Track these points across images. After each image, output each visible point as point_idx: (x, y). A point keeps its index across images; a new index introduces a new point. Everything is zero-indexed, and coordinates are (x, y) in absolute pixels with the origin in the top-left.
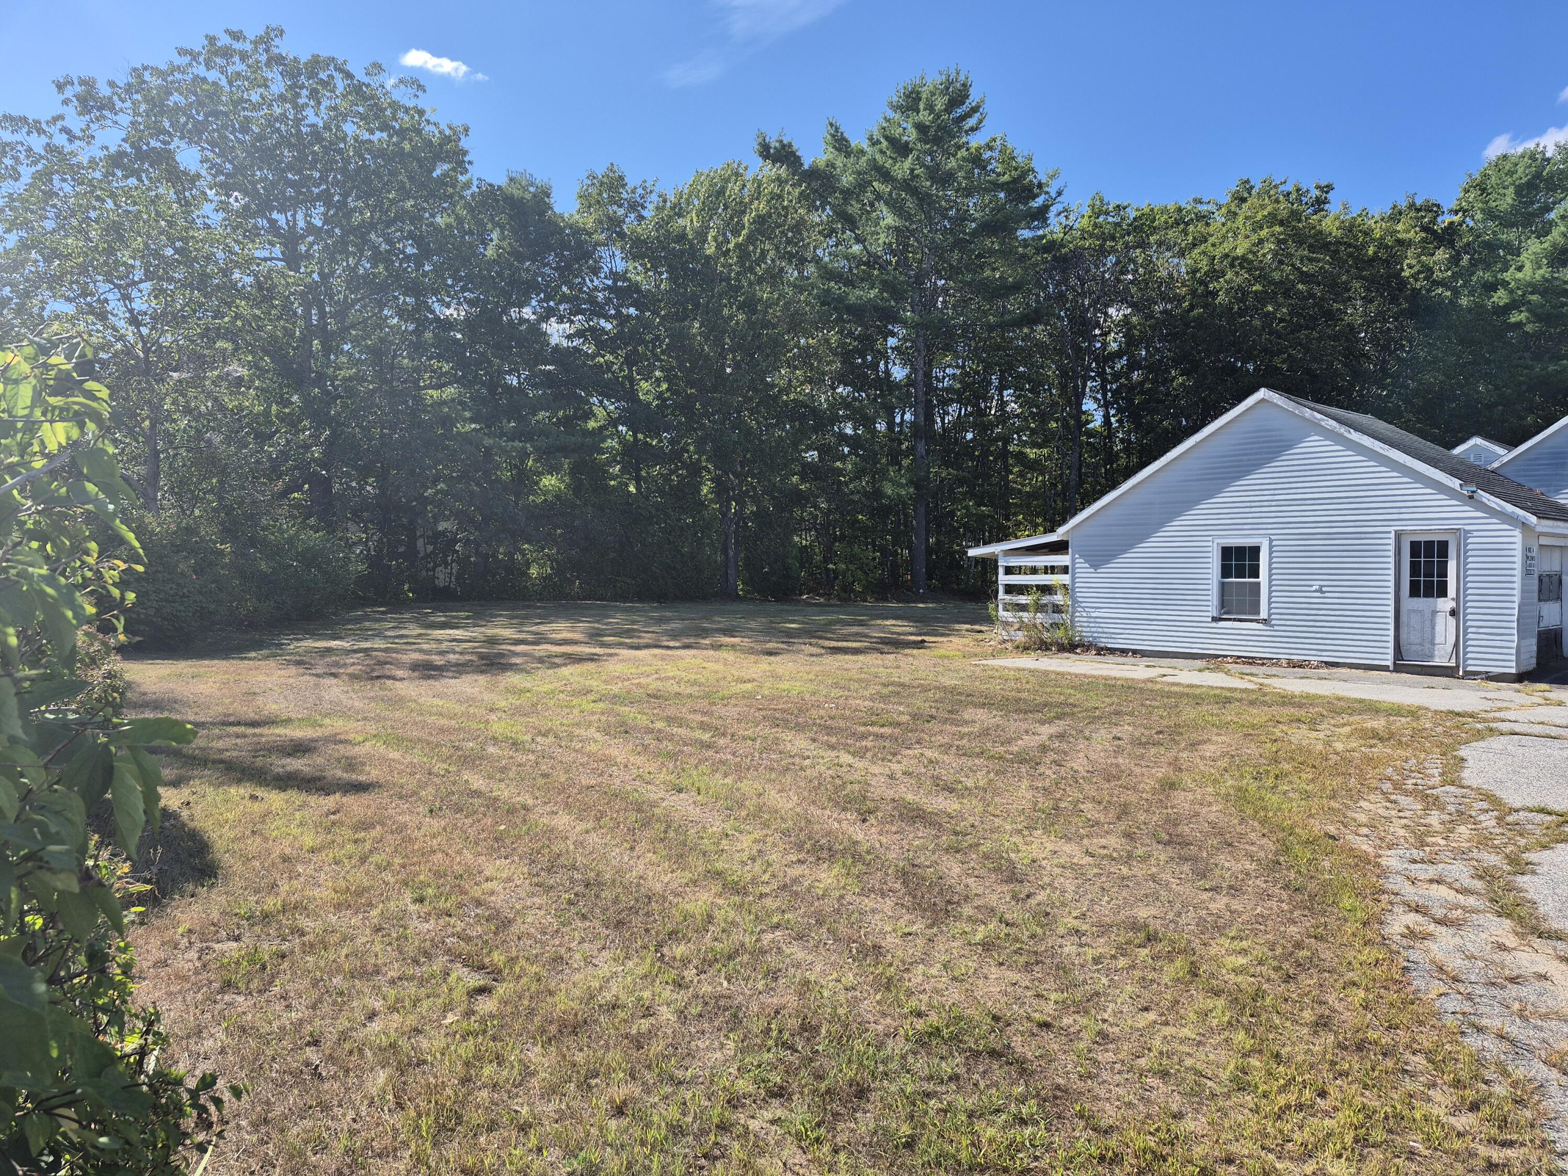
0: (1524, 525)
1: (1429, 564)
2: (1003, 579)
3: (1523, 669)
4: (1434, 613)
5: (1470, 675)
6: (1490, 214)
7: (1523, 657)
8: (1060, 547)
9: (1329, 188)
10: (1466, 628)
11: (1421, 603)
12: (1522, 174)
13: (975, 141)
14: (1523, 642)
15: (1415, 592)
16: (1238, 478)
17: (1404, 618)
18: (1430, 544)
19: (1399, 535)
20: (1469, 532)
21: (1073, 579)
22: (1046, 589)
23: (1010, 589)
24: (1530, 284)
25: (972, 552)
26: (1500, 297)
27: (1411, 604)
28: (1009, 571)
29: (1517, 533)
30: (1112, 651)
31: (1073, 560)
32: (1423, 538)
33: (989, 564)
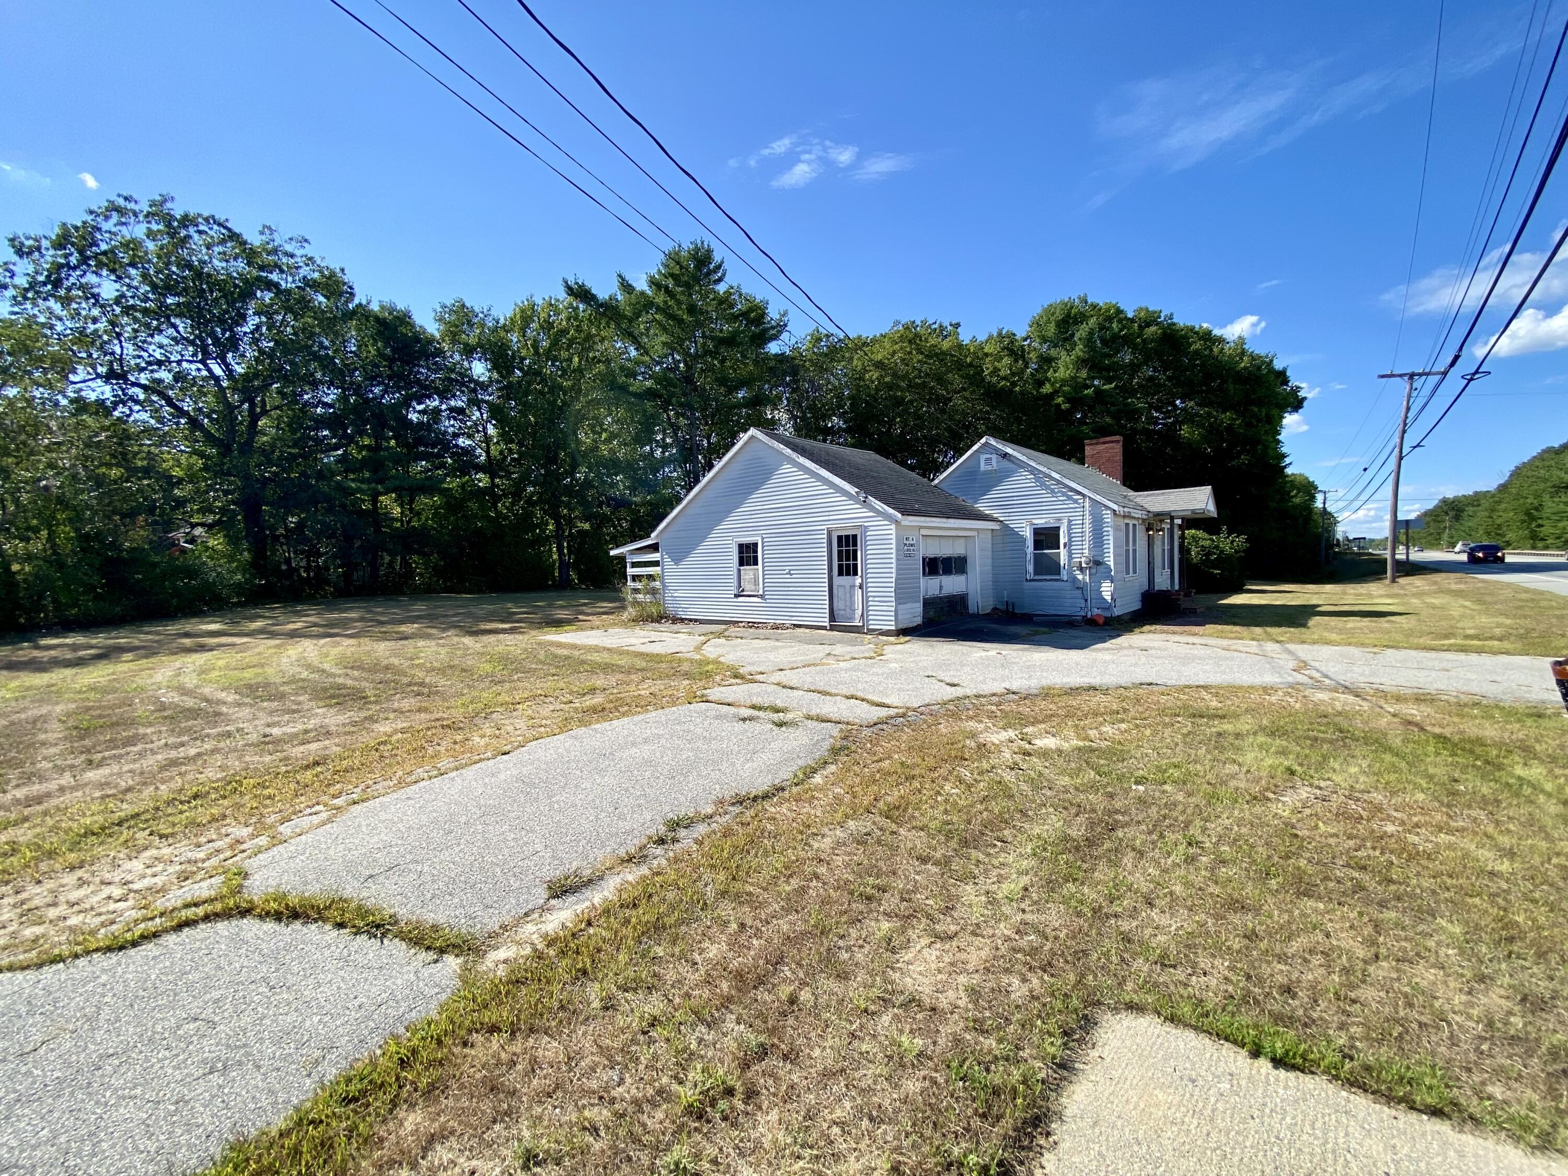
0: (897, 522)
1: (848, 552)
2: (630, 571)
3: (900, 626)
4: (853, 586)
5: (870, 631)
6: (1044, 340)
7: (900, 617)
8: (655, 548)
9: (957, 325)
10: (868, 597)
11: (845, 580)
12: (1059, 316)
13: (721, 288)
14: (900, 607)
15: (840, 574)
16: (751, 493)
17: (835, 591)
18: (847, 537)
19: (829, 533)
20: (866, 527)
21: (663, 569)
22: (651, 577)
23: (635, 578)
24: (1063, 380)
25: (612, 553)
26: (1047, 389)
27: (838, 581)
28: (634, 565)
29: (893, 527)
30: (682, 620)
31: (663, 558)
32: (843, 533)
33: (621, 559)
